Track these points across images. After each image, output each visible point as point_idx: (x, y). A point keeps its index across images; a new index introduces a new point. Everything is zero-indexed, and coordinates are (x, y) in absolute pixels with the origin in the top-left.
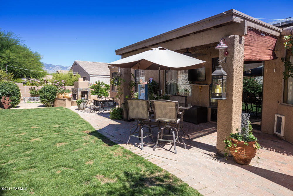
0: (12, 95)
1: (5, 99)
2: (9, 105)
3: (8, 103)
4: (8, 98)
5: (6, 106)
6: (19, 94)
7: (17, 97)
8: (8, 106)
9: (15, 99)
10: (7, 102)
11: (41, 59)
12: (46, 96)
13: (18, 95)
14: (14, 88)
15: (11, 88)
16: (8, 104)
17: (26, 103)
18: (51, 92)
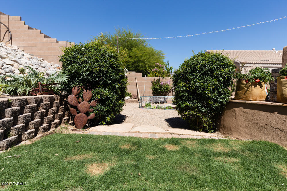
0: (99, 84)
1: (78, 95)
2: (89, 117)
3: (85, 110)
4: (87, 94)
5: (81, 117)
6: (119, 81)
7: (113, 90)
8: (85, 118)
9: (107, 98)
10: (84, 105)
11: (164, 58)
12: (199, 91)
13: (117, 85)
14: (106, 62)
15: (98, 61)
16: (87, 114)
17: (142, 107)
18: (217, 78)
